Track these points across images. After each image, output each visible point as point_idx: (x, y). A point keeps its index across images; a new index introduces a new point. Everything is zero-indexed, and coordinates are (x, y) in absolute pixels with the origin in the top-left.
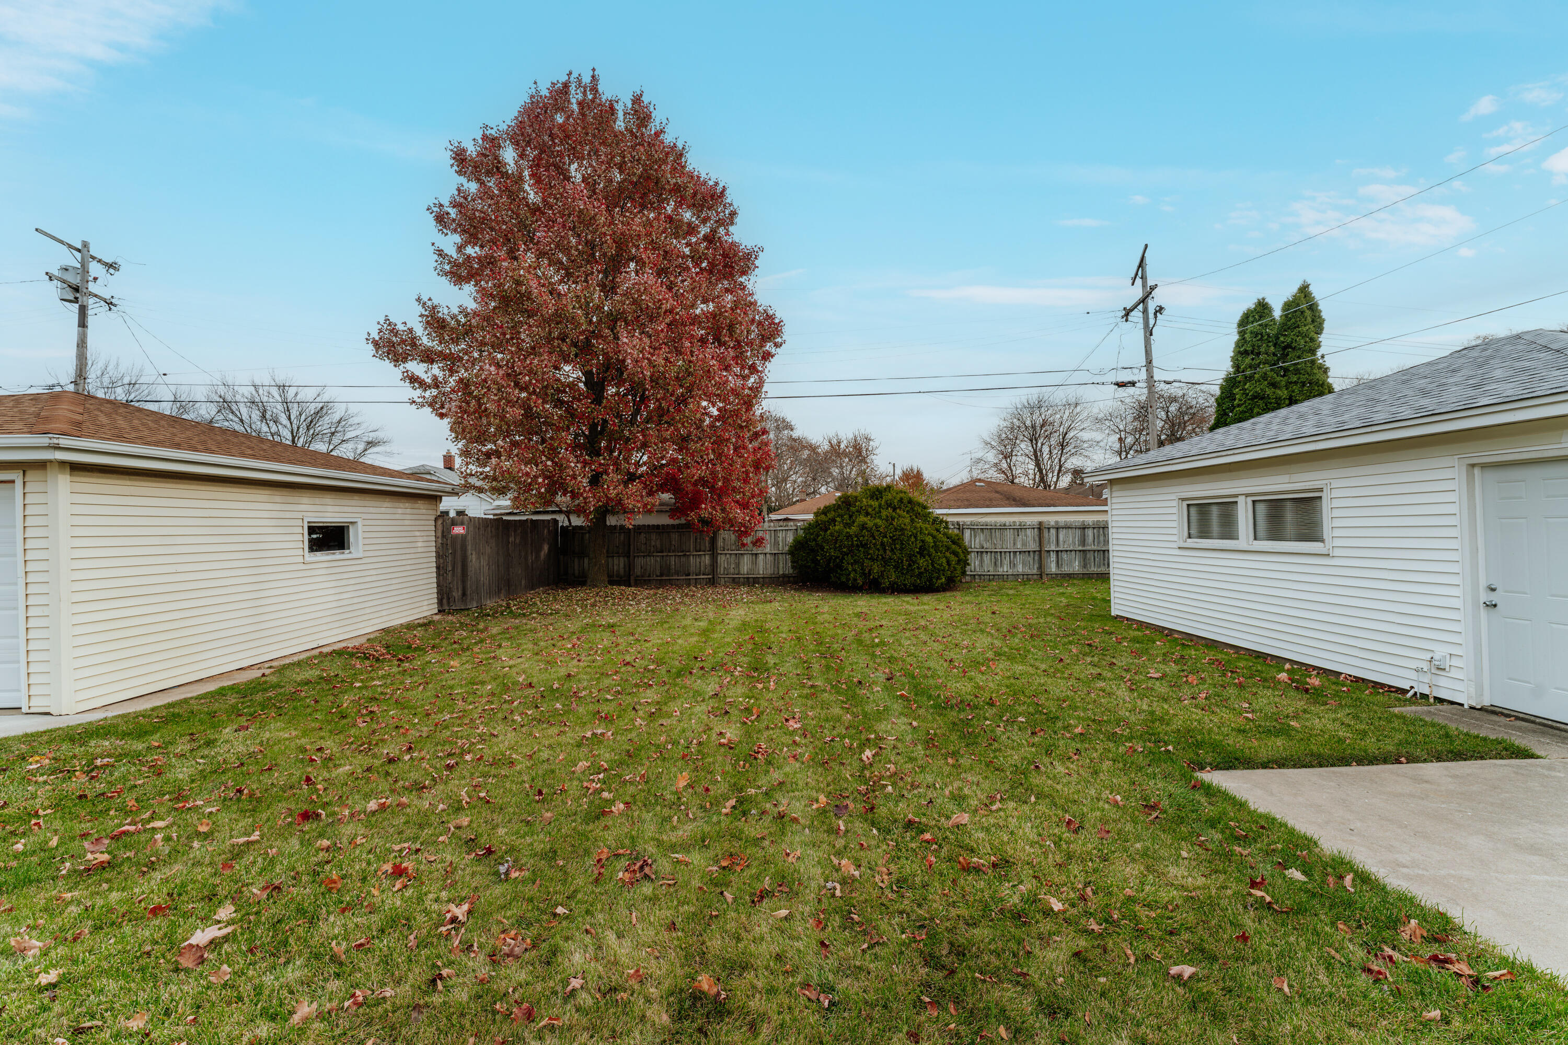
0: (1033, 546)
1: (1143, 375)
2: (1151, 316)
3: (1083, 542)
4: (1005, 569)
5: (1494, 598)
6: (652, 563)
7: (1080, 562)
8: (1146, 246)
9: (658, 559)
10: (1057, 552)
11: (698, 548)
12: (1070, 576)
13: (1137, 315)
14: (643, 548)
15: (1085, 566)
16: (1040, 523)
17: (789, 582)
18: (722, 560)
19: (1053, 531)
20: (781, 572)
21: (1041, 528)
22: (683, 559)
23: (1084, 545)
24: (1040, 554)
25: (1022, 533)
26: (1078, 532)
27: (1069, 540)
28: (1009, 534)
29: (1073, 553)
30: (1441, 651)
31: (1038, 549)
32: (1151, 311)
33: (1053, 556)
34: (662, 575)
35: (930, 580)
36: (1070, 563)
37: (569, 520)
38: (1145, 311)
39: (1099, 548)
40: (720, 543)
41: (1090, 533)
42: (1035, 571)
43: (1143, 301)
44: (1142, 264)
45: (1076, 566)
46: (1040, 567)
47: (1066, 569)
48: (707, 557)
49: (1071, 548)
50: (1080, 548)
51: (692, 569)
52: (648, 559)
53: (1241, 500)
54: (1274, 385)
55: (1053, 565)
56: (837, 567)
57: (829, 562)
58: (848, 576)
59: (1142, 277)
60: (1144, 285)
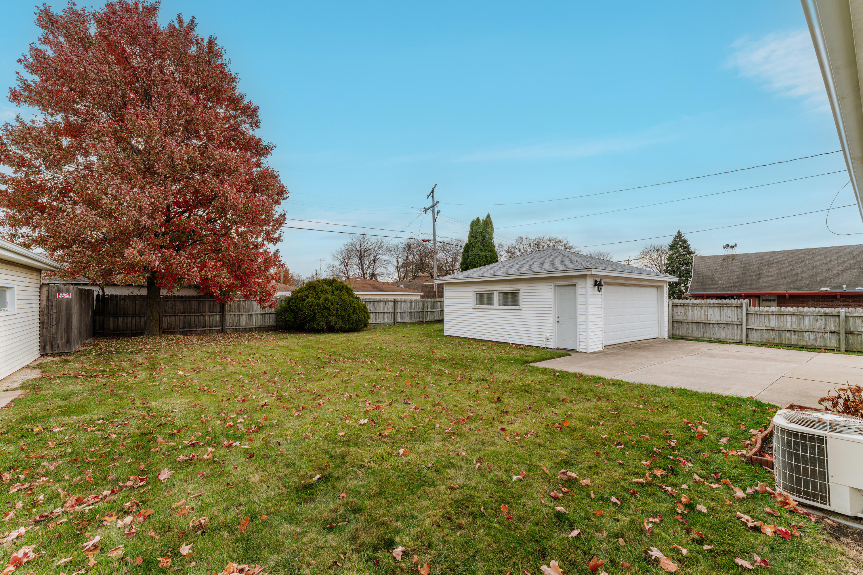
0: (392, 310)
1: (432, 238)
2: (436, 214)
3: (411, 308)
4: (380, 321)
5: (559, 320)
6: (178, 320)
7: (409, 317)
8: (436, 184)
9: (182, 318)
10: (401, 312)
11: (211, 311)
12: (405, 323)
13: (430, 212)
14: (170, 310)
15: (411, 319)
16: (395, 299)
18: (227, 317)
19: (399, 303)
20: (266, 324)
21: (395, 302)
22: (200, 318)
24: (394, 313)
25: (387, 304)
26: (409, 304)
27: (405, 307)
28: (382, 304)
29: (407, 313)
30: (548, 335)
32: (436, 212)
33: (399, 314)
34: (184, 328)
35: (357, 326)
36: (405, 318)
37: (103, 291)
38: (433, 211)
40: (227, 308)
41: (413, 304)
42: (392, 321)
43: (433, 207)
44: (433, 191)
45: (407, 319)
46: (394, 319)
47: (404, 320)
48: (218, 316)
49: (406, 311)
50: (410, 311)
51: (207, 323)
52: (174, 318)
53: (495, 293)
54: (481, 250)
55: (399, 318)
56: (310, 320)
57: (306, 317)
58: (318, 324)
59: (433, 197)
60: (433, 200)
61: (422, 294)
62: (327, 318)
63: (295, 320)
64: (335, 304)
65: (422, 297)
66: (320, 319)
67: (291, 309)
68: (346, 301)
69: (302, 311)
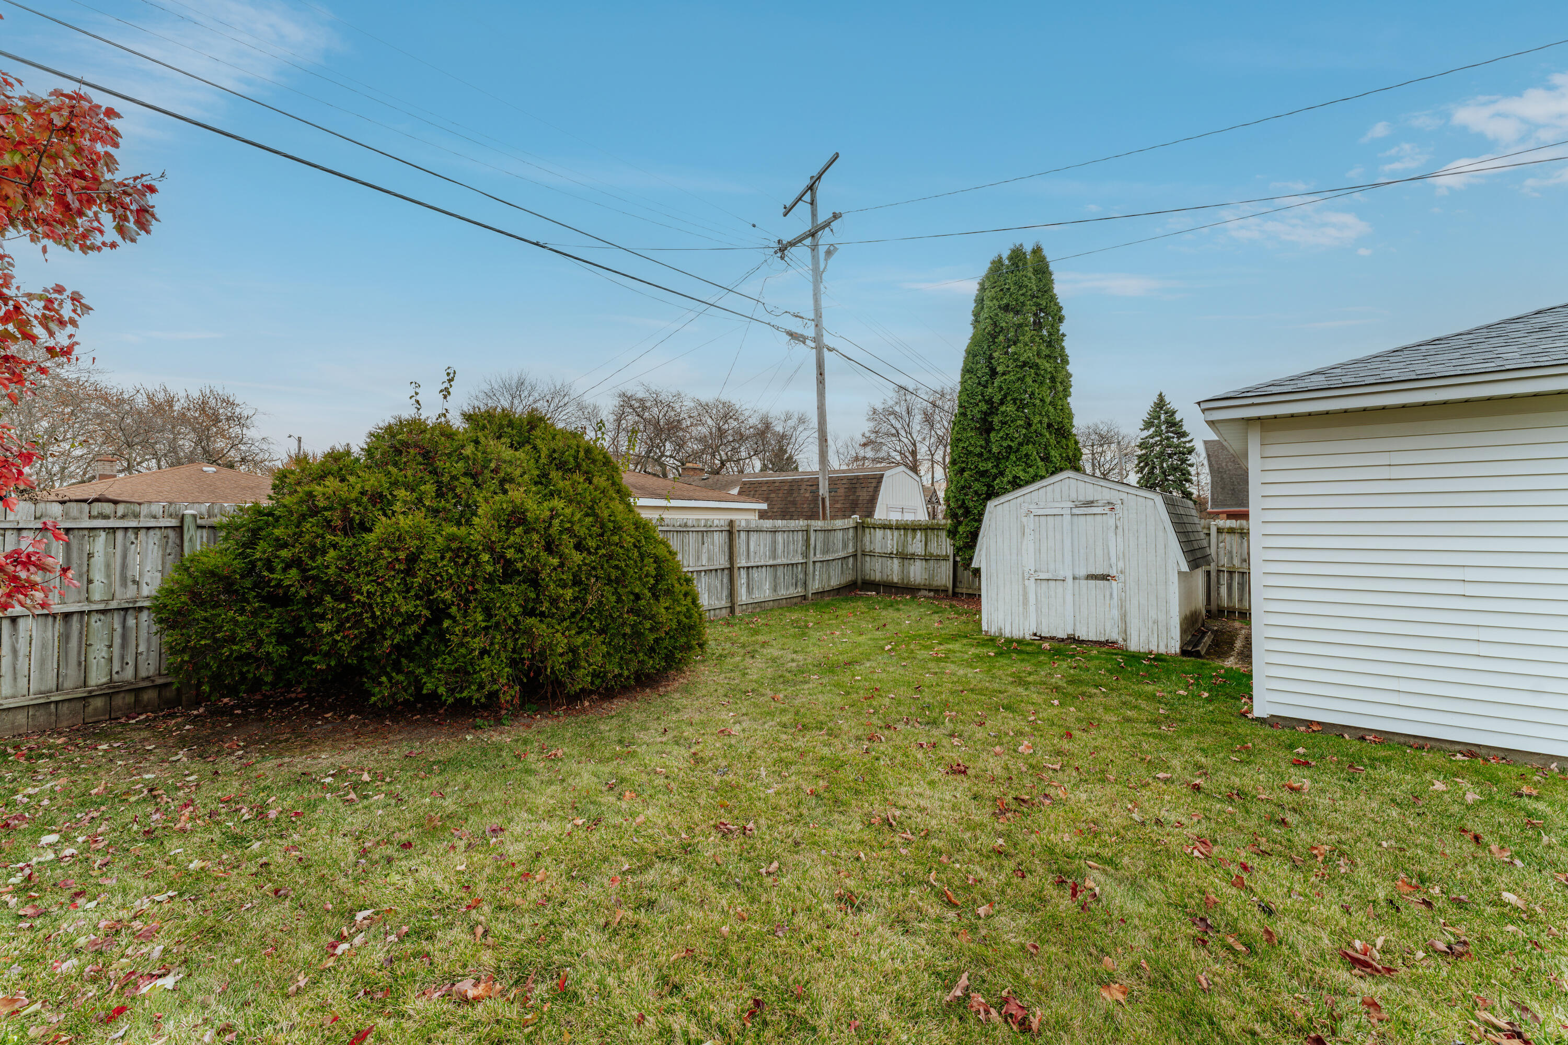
0: (723, 562)
2: (822, 255)
7: (770, 583)
8: (837, 156)
10: (748, 568)
12: (760, 606)
13: (801, 253)
15: (775, 588)
16: (731, 525)
17: (138, 707)
19: (743, 535)
20: (98, 677)
21: (731, 531)
23: (774, 558)
24: (731, 573)
25: (709, 539)
28: (693, 542)
29: (764, 569)
31: (728, 566)
32: (822, 250)
33: (744, 576)
36: (761, 586)
38: (814, 248)
39: (789, 562)
41: (780, 538)
42: (724, 603)
43: (813, 234)
44: (811, 188)
45: (764, 592)
46: (730, 595)
47: (758, 596)
49: (762, 563)
50: (771, 562)
55: (743, 591)
56: (403, 650)
57: (373, 636)
58: (463, 673)
59: (812, 203)
60: (814, 215)
61: (764, 506)
62: (516, 630)
63: (296, 652)
64: (567, 546)
65: (763, 515)
66: (477, 643)
67: (262, 582)
68: (617, 529)
69: (345, 596)
